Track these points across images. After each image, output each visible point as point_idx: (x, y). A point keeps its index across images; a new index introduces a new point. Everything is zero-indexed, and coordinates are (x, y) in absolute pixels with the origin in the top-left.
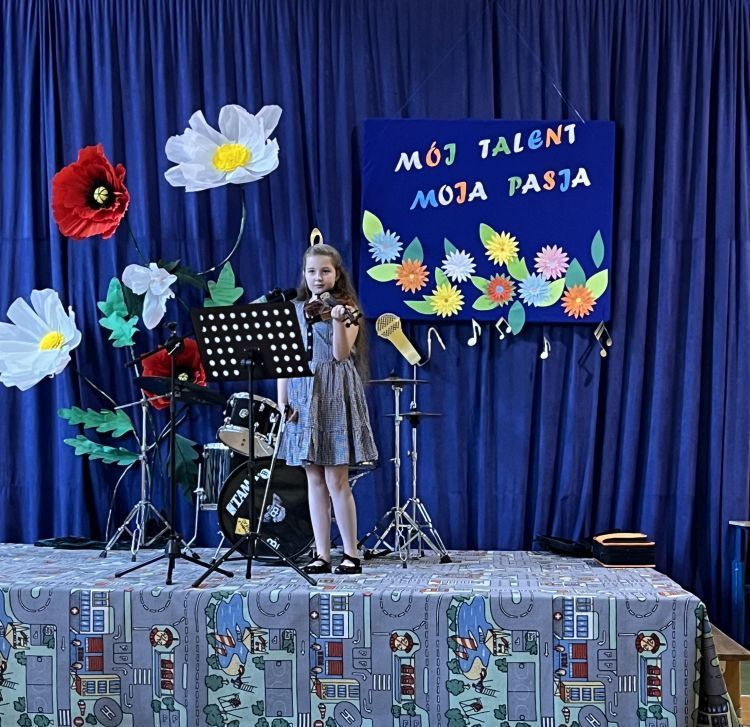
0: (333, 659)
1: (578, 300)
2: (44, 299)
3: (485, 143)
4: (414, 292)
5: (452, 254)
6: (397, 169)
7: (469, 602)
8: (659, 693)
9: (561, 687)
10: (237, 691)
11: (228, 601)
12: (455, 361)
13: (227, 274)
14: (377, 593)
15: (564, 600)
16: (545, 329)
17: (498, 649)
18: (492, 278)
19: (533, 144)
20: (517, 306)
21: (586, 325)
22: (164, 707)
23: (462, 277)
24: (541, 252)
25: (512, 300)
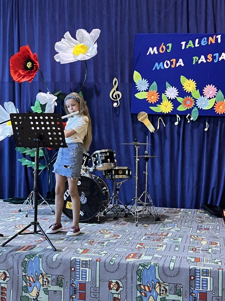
0: (81, 291)
1: (221, 107)
2: (9, 105)
3: (183, 43)
4: (153, 103)
5: (169, 88)
6: (148, 54)
7: (148, 268)
15: (195, 269)
16: (207, 118)
17: (162, 292)
19: (203, 43)
20: (196, 109)
21: (224, 117)
23: (173, 97)
24: (206, 87)
25: (193, 106)
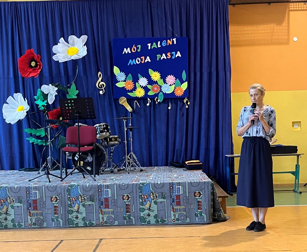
0: (106, 203)
1: (179, 91)
2: (17, 96)
3: (149, 45)
4: (130, 90)
5: (141, 78)
6: (123, 53)
7: (145, 185)
8: (201, 209)
9: (173, 208)
10: (77, 214)
11: (74, 187)
12: (143, 111)
13: (73, 86)
14: (118, 183)
15: (173, 183)
16: (170, 100)
17: (154, 198)
18: (153, 85)
19: (163, 45)
20: (161, 93)
21: (181, 98)
22: (55, 220)
23: (144, 85)
24: (167, 77)
25: (159, 92)
